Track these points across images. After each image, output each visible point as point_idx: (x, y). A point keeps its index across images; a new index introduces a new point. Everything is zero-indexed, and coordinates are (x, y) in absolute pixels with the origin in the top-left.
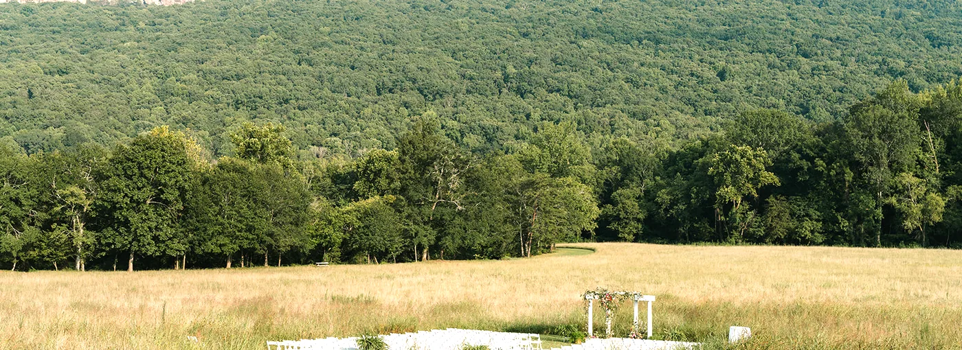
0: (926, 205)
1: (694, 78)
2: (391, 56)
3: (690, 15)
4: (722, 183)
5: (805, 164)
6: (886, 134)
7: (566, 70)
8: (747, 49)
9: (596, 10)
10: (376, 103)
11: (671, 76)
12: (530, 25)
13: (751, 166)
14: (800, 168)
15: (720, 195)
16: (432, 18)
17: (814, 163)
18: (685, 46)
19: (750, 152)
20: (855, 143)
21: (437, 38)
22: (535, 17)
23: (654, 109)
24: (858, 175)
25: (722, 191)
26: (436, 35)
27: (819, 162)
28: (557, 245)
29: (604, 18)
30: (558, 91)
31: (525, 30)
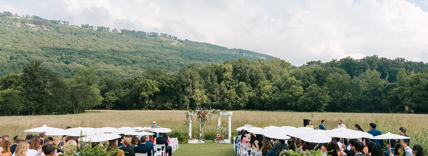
0: (202, 98)
1: (126, 63)
2: (17, 47)
3: (124, 45)
4: (142, 91)
5: (168, 86)
6: (191, 78)
7: (83, 57)
8: (141, 55)
9: (94, 40)
10: (10, 62)
11: (118, 62)
12: (71, 42)
13: (151, 86)
14: (166, 87)
15: (141, 95)
16: (34, 36)
17: (171, 85)
18: (123, 53)
19: (151, 82)
20: (183, 80)
21: (36, 43)
22: (73, 40)
23: (113, 71)
24: (183, 90)
25: (142, 93)
26: (35, 42)
27: (172, 85)
28: (86, 111)
29: (97, 43)
30: (81, 63)
31: (69, 43)
